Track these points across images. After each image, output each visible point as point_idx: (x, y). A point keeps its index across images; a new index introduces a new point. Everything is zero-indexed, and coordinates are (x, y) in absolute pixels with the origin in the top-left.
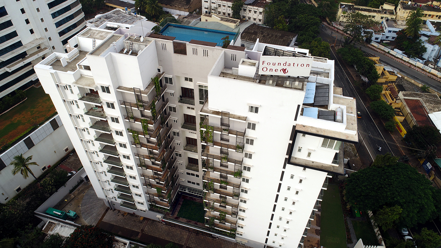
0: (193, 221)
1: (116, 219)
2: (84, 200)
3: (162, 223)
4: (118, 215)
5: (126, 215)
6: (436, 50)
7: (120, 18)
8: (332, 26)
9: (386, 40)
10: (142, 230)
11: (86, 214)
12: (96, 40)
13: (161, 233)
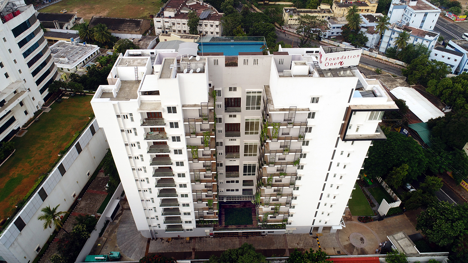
0: (242, 225)
1: (163, 247)
2: (118, 240)
3: (209, 237)
4: (163, 243)
5: (170, 240)
6: (376, 38)
7: (69, 50)
8: (283, 29)
9: (332, 36)
10: (194, 249)
11: (127, 252)
12: (138, 67)
13: (213, 245)
